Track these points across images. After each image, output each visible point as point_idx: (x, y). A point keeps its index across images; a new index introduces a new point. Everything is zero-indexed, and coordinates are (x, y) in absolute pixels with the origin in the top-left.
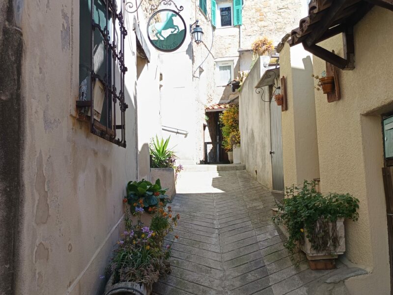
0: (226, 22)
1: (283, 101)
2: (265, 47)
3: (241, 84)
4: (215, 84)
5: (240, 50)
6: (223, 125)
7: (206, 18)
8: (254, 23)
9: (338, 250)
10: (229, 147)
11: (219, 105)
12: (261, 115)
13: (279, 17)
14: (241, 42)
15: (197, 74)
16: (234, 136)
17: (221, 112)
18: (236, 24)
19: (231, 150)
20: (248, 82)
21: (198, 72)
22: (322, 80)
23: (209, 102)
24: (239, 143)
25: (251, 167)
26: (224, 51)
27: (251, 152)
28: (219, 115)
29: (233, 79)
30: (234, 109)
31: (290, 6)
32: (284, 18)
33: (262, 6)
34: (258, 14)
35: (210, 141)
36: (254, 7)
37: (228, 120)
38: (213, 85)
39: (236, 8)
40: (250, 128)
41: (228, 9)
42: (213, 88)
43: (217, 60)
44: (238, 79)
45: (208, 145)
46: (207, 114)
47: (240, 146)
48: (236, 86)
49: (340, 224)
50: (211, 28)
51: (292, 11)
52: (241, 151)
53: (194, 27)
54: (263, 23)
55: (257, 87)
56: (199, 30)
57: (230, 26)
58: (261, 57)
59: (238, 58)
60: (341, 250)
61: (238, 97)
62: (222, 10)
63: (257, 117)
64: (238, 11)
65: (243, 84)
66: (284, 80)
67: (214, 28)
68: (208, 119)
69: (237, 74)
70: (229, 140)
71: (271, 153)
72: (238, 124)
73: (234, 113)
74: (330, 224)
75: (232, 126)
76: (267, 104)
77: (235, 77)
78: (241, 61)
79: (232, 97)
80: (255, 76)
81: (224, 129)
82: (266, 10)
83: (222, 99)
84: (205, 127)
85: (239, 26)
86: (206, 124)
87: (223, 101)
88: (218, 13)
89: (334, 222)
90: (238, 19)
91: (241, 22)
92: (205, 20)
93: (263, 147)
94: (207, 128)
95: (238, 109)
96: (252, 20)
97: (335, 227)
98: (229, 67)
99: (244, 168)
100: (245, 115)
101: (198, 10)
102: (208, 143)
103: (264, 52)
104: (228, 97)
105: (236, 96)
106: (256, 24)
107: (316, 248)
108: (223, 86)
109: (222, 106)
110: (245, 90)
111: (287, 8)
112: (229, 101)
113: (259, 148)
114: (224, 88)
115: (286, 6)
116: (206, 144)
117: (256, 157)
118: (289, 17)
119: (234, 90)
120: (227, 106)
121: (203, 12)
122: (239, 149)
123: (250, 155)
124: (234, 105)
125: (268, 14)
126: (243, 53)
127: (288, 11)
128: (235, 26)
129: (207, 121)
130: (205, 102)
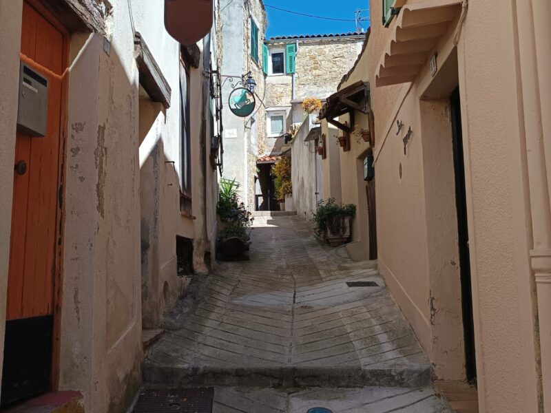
0: (278, 68)
1: (323, 152)
2: (313, 107)
3: (293, 136)
4: (266, 135)
5: (293, 102)
6: (275, 177)
7: (258, 66)
8: (308, 72)
9: (345, 234)
10: (281, 197)
11: (270, 156)
12: (310, 164)
13: (334, 66)
14: (294, 91)
15: (248, 125)
16: (286, 186)
17: (273, 164)
18: (289, 71)
19: (283, 201)
20: (299, 135)
21: (250, 122)
22: (340, 139)
23: (260, 154)
24: (291, 192)
25: (301, 210)
26: (275, 100)
27: (301, 197)
28: (271, 167)
29: (285, 132)
30: (286, 160)
31: (345, 54)
32: (339, 67)
33: (316, 53)
34: (312, 62)
35: (261, 193)
36: (307, 54)
37: (280, 172)
38: (264, 135)
39: (289, 54)
40: (300, 176)
41: (281, 55)
42: (264, 139)
43: (268, 109)
44: (290, 132)
45: (259, 198)
46: (258, 166)
47: (291, 196)
48: (288, 138)
49: (347, 221)
50: (262, 76)
51: (348, 60)
52: (293, 200)
53: (246, 78)
54: (317, 72)
55: (305, 141)
56: (251, 81)
57: (281, 74)
58: (310, 115)
59: (291, 108)
60: (347, 234)
61: (290, 149)
62: (274, 56)
63: (306, 166)
64: (291, 57)
65: (295, 137)
66: (324, 137)
67: (265, 75)
68: (259, 171)
69: (289, 127)
70: (281, 190)
71: (316, 193)
72: (290, 176)
73: (286, 165)
74: (341, 220)
75: (284, 177)
76: (314, 154)
77: (287, 130)
78: (294, 112)
79: (284, 149)
80: (305, 130)
81: (276, 181)
82: (320, 58)
83: (273, 151)
84: (256, 178)
85: (292, 74)
86: (257, 176)
87: (274, 153)
88: (270, 59)
89: (344, 219)
90: (291, 66)
91: (294, 70)
92: (256, 68)
93: (311, 190)
94: (258, 180)
95: (290, 160)
96: (306, 67)
97: (343, 222)
98: (281, 118)
99: (295, 213)
100: (296, 165)
101: (249, 59)
102: (259, 196)
103: (312, 110)
104: (280, 149)
105: (289, 148)
106: (310, 73)
107: (333, 232)
108: (275, 138)
109: (274, 158)
110: (297, 142)
111: (343, 57)
112: (281, 153)
113: (308, 193)
114: (276, 139)
115: (342, 55)
116: (257, 197)
117: (305, 200)
118: (345, 66)
119: (286, 143)
120: (280, 158)
121: (254, 59)
122: (291, 199)
123: (301, 200)
124: (287, 156)
125: (323, 62)
126: (295, 105)
127: (344, 60)
128: (287, 74)
129: (258, 173)
130: (256, 153)
